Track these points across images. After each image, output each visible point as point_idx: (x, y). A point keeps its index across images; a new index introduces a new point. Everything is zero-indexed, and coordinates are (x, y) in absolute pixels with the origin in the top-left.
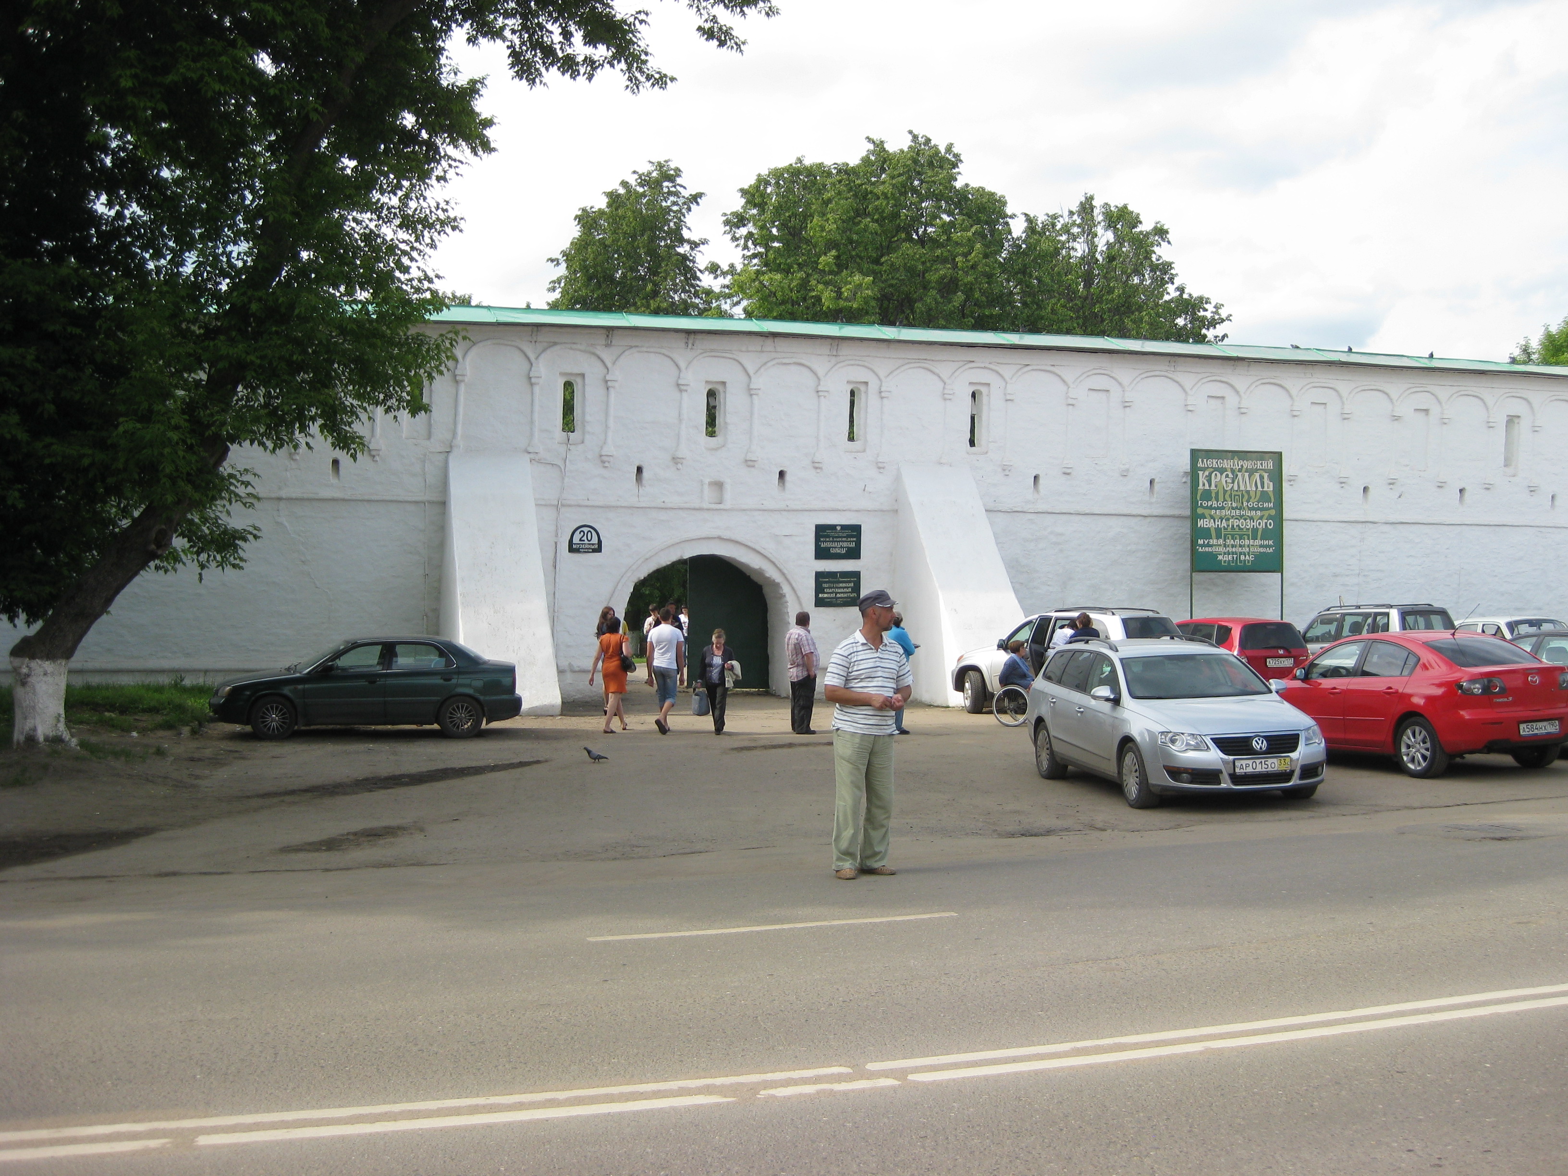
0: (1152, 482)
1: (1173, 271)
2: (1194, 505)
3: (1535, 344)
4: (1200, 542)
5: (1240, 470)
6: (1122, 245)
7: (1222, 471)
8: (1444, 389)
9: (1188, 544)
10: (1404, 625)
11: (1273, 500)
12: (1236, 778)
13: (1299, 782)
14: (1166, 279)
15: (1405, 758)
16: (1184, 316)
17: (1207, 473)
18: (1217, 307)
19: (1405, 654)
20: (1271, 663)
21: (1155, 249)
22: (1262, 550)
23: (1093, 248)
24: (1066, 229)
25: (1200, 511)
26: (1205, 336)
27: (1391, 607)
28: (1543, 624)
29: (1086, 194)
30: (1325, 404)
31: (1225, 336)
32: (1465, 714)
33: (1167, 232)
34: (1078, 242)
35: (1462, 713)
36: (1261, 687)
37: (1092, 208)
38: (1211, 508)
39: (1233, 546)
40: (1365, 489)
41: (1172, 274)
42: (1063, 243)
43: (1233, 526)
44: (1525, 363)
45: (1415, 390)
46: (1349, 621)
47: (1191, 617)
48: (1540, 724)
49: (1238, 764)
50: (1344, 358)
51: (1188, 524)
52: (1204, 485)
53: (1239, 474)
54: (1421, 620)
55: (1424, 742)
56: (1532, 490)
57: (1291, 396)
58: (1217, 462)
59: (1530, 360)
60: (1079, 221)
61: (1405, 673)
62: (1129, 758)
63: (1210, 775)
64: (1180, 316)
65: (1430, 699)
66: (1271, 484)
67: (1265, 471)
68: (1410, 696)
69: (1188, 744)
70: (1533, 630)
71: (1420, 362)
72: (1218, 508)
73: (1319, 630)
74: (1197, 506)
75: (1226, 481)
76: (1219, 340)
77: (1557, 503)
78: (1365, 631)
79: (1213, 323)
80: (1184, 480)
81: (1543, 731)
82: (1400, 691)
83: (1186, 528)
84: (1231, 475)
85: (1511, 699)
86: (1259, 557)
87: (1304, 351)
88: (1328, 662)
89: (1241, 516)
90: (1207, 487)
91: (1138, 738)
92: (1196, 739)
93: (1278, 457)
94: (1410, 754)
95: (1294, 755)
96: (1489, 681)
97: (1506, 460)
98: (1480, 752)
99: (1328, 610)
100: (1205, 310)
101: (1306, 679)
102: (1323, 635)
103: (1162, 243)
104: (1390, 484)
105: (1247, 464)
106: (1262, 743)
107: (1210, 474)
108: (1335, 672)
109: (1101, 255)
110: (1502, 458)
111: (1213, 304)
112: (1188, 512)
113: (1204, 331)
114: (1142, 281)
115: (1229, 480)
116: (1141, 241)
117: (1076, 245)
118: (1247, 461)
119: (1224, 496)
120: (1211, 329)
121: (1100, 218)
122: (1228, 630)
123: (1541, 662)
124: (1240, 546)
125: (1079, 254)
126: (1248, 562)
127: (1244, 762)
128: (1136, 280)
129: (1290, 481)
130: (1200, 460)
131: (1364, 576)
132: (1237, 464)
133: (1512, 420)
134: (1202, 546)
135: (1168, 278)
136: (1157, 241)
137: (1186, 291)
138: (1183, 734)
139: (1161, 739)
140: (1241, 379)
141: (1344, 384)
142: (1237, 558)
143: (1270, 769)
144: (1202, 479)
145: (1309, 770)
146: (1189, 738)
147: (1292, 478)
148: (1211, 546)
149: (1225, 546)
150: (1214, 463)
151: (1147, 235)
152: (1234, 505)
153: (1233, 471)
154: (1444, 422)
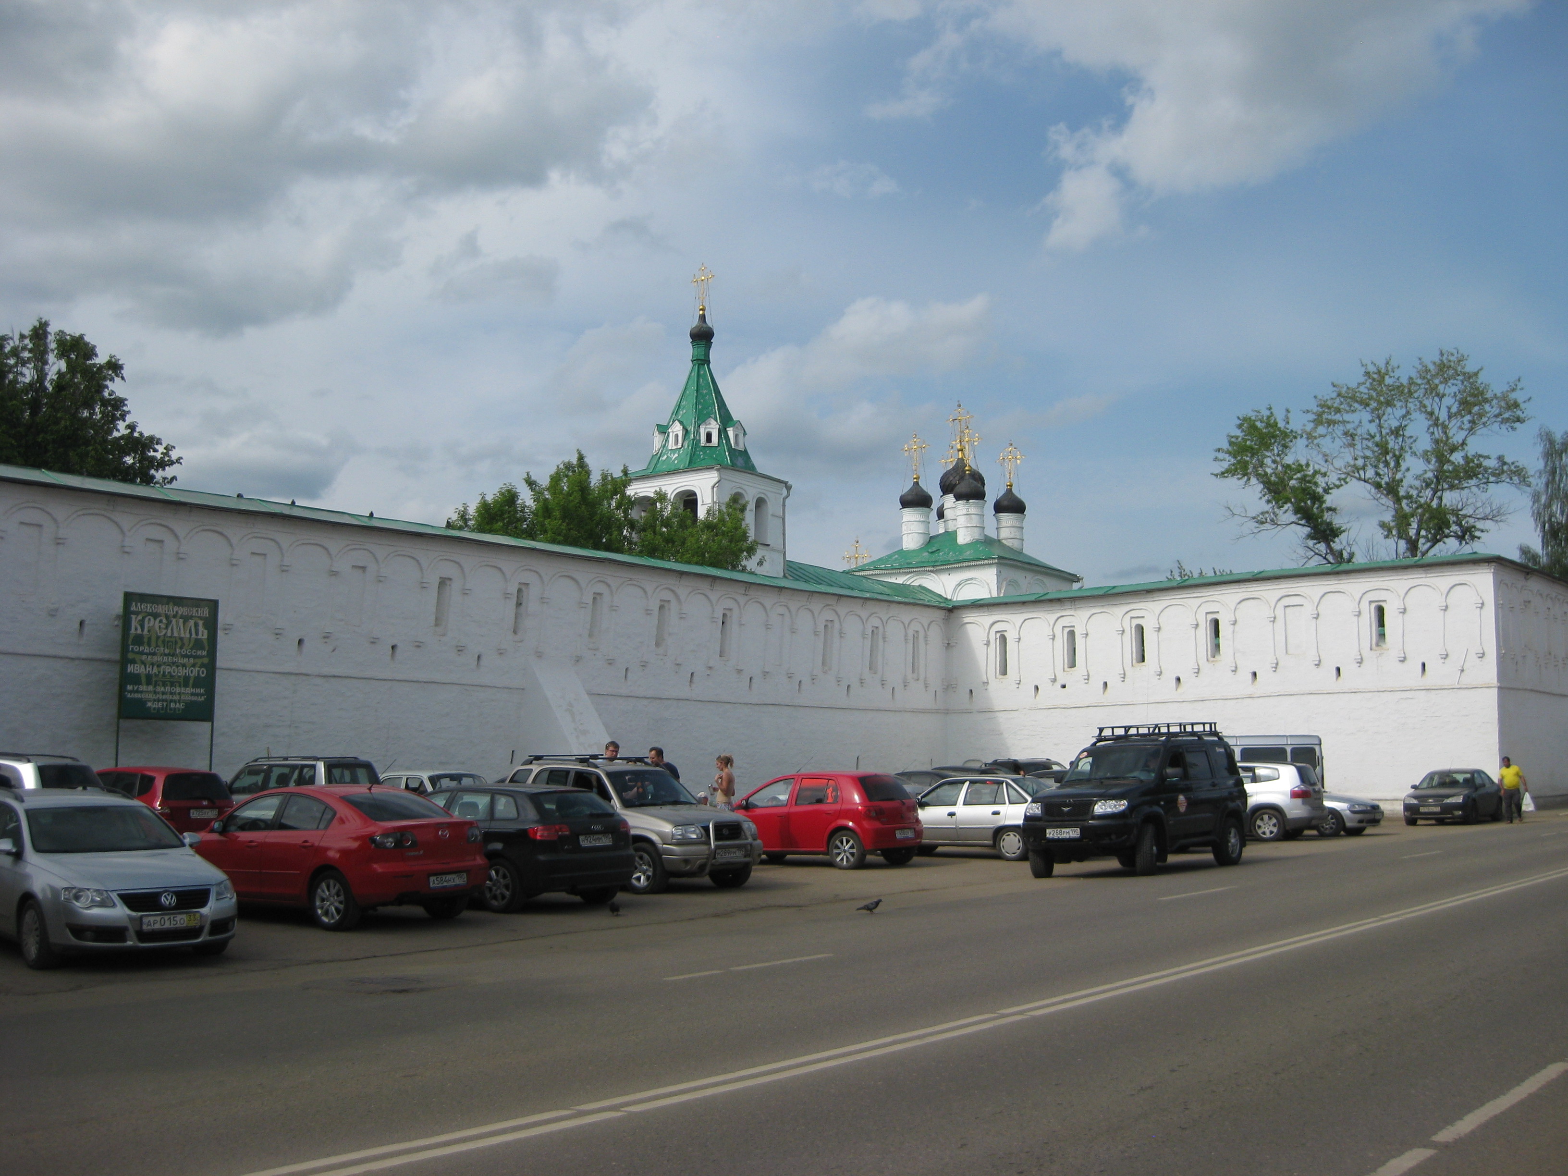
0: (82, 623)
1: (125, 408)
2: (124, 650)
3: (472, 510)
4: (130, 687)
5: (175, 616)
6: (74, 376)
7: (155, 616)
8: (381, 548)
9: (116, 689)
10: (330, 779)
11: (207, 648)
12: (142, 936)
13: (208, 938)
14: (118, 415)
15: (319, 911)
16: (133, 455)
17: (140, 617)
18: (168, 448)
19: (323, 807)
20: (194, 814)
21: (108, 383)
22: (194, 698)
23: (42, 375)
24: (15, 352)
25: (130, 656)
26: (153, 477)
27: (318, 759)
28: (464, 778)
29: (41, 318)
30: (265, 555)
31: (174, 478)
32: (378, 868)
33: (121, 367)
34: (28, 368)
35: (375, 866)
36: (175, 842)
37: (46, 334)
38: (142, 653)
39: (163, 693)
40: (300, 642)
41: (124, 411)
42: (12, 367)
43: (164, 672)
44: (460, 528)
45: (354, 547)
46: (276, 772)
47: (116, 765)
48: (448, 877)
49: (145, 920)
50: (287, 511)
51: (117, 668)
52: (136, 629)
53: (174, 620)
54: (347, 774)
55: (338, 895)
56: (460, 650)
57: (231, 546)
58: (151, 607)
59: (467, 526)
60: (30, 346)
61: (322, 826)
62: (29, 917)
63: (114, 932)
64: (129, 455)
65: (345, 852)
66: (206, 632)
67: (200, 618)
68: (327, 849)
69: (93, 901)
70: (454, 784)
71: (361, 521)
72: (150, 654)
73: (247, 781)
74: (128, 651)
75: (160, 626)
76: (168, 482)
77: (482, 663)
78: (292, 784)
79: (162, 464)
80: (116, 623)
81: (451, 883)
82: (316, 844)
83: (114, 673)
84: (165, 621)
85: (422, 852)
86: (190, 705)
87: (247, 501)
88: (250, 813)
89: (173, 663)
90: (139, 632)
91: (40, 896)
92: (102, 894)
93: (214, 605)
94: (325, 908)
95: (205, 911)
96: (402, 835)
97: (437, 619)
98: (392, 904)
99: (256, 761)
100: (156, 451)
101: (223, 831)
102: (250, 786)
103: (116, 378)
104: (325, 637)
105: (182, 611)
106: (172, 899)
107: (144, 618)
108: (254, 825)
109: (51, 384)
110: (433, 618)
111: (164, 445)
112: (117, 657)
113: (153, 472)
114: (91, 414)
115: (163, 626)
116: (94, 373)
117: (25, 371)
118: (183, 607)
119: (157, 642)
120: (160, 471)
121: (53, 345)
122: (152, 780)
123: (452, 816)
124: (171, 693)
125: (27, 380)
126: (179, 710)
127: (152, 919)
128: (86, 414)
129: (226, 629)
130: (134, 603)
131: (296, 727)
132: (172, 609)
133: (443, 582)
134: (131, 692)
135: (120, 415)
136: (110, 375)
137: (138, 429)
138: (88, 889)
139: (65, 895)
140: (181, 525)
141: (285, 537)
142: (167, 705)
143: (178, 925)
144: (134, 623)
145: (220, 925)
146: (95, 894)
147: (228, 627)
148: (141, 692)
149: (155, 692)
150: (148, 607)
151: (101, 368)
152: (167, 651)
153: (167, 617)
154: (380, 579)
